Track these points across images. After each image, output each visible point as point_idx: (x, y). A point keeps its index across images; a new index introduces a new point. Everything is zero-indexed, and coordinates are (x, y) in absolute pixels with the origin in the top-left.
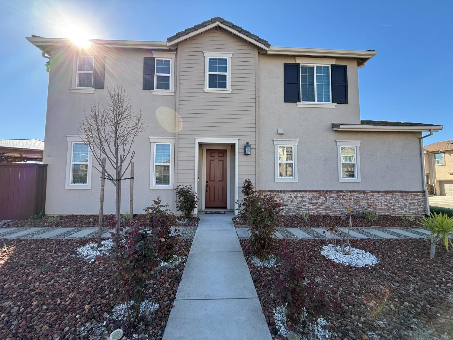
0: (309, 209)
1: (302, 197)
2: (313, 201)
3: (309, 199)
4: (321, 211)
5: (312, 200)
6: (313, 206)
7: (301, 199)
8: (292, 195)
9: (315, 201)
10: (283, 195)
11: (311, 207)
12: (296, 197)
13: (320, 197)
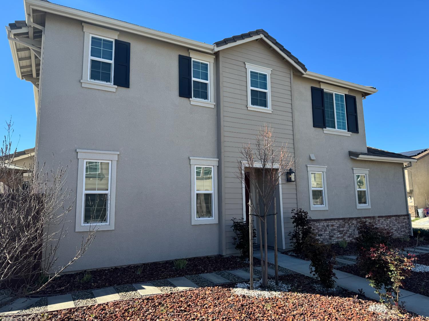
0: (338, 238)
1: (333, 226)
2: (340, 229)
3: (338, 227)
4: (347, 239)
5: (340, 228)
6: (341, 234)
7: (331, 228)
8: (325, 224)
9: (342, 229)
10: (318, 224)
11: (339, 235)
12: (328, 226)
13: (345, 225)
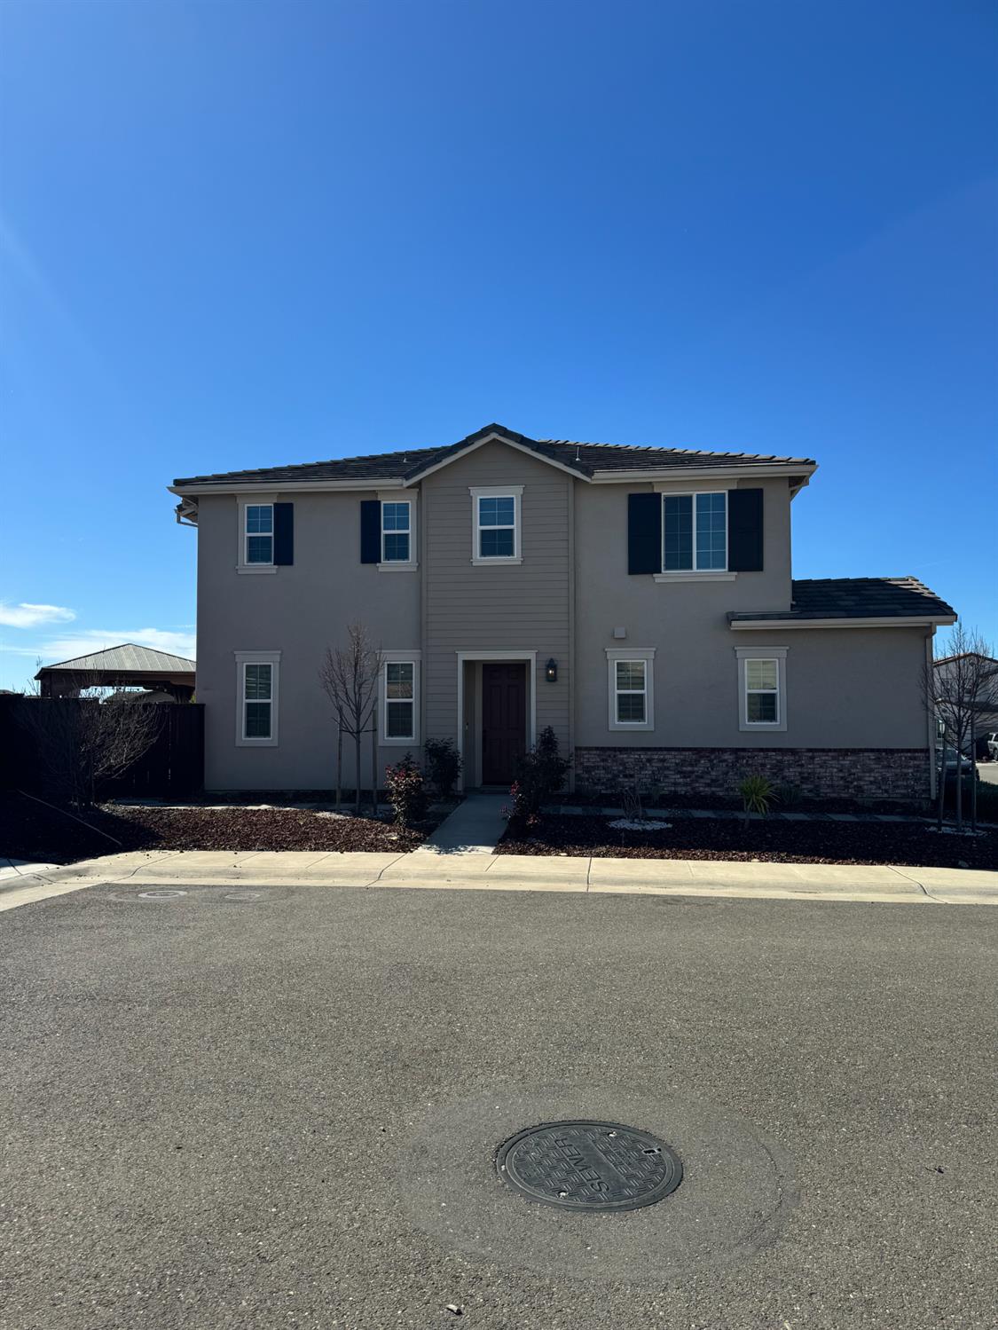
0: (675, 784)
1: (663, 761)
2: (684, 769)
3: (677, 764)
4: (701, 789)
5: (682, 766)
6: (685, 777)
7: (660, 765)
8: (642, 757)
9: (689, 769)
10: (625, 756)
11: (681, 780)
12: (649, 761)
13: (699, 761)
